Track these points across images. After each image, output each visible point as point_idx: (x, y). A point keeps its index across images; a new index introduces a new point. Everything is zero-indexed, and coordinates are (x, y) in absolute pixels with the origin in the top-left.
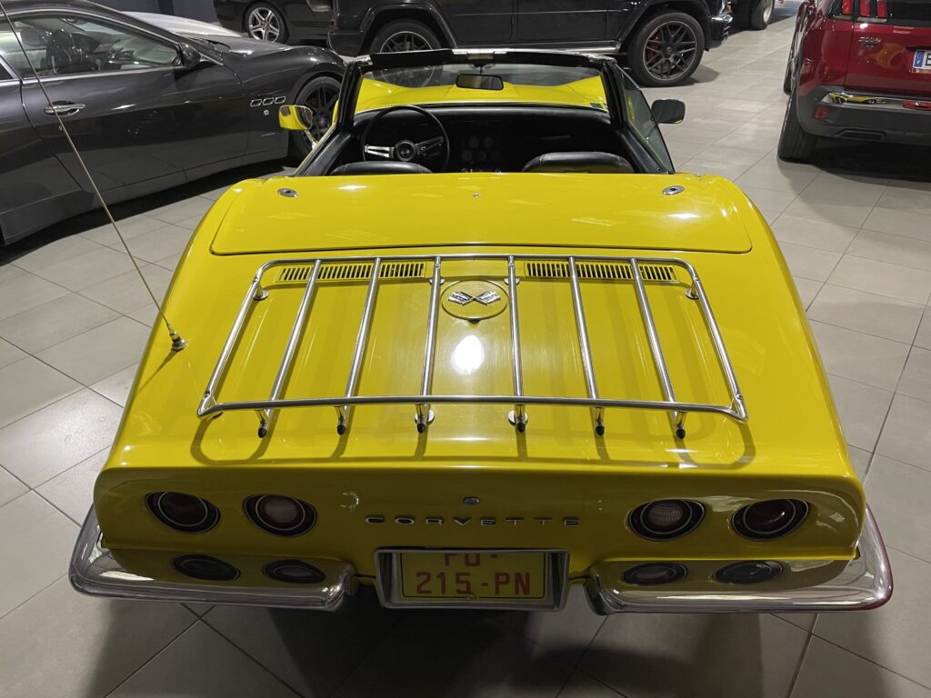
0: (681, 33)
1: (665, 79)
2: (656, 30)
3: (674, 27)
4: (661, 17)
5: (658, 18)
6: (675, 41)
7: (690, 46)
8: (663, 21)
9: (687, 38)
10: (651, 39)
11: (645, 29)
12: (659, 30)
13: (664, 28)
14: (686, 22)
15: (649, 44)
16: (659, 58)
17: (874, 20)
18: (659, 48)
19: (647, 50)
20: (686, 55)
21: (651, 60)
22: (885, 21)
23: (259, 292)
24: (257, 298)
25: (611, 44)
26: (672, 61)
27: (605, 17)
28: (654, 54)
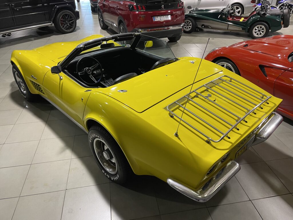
0: (68, 17)
1: (69, 31)
2: (61, 16)
3: (66, 15)
4: (61, 12)
6: (68, 19)
7: (72, 20)
8: (63, 13)
9: (71, 18)
10: (61, 19)
11: (58, 16)
12: (62, 16)
13: (63, 15)
14: (69, 13)
15: (61, 21)
16: (65, 25)
17: (142, 11)
18: (64, 22)
19: (61, 23)
20: (72, 23)
21: (63, 26)
22: (145, 10)
23: (171, 115)
24: (172, 117)
25: (49, 22)
26: (69, 25)
27: (44, 14)
28: (63, 24)
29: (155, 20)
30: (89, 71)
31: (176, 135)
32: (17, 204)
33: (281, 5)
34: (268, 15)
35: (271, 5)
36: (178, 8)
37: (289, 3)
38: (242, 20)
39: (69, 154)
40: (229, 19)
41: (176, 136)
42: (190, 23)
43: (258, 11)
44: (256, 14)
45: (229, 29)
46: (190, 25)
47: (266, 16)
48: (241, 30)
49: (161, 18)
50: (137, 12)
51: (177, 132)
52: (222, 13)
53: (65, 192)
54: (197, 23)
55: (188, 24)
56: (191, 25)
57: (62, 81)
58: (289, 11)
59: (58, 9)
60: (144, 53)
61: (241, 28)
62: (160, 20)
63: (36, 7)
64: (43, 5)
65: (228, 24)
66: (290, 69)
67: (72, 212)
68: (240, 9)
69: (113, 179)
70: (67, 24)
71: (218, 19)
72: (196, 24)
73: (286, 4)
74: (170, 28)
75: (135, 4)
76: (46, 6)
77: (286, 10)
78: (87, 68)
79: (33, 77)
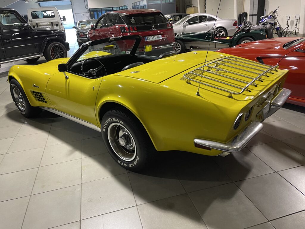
0: (59, 48)
2: (52, 48)
3: (57, 46)
4: (52, 44)
5: (51, 44)
6: (58, 50)
7: (62, 51)
8: (53, 44)
9: (61, 49)
10: (51, 50)
11: (49, 48)
13: (54, 47)
14: (59, 44)
15: (51, 52)
16: (55, 56)
17: (134, 31)
18: (54, 53)
19: (51, 54)
20: (63, 54)
21: (53, 57)
22: (136, 31)
23: (188, 82)
24: (190, 83)
25: (39, 54)
26: (59, 56)
27: (35, 46)
28: (54, 55)
29: (146, 40)
30: (93, 72)
31: (197, 94)
32: (29, 202)
33: (261, 24)
34: (252, 30)
35: (252, 25)
36: (168, 28)
37: (269, 22)
38: (228, 38)
39: (78, 155)
40: (215, 38)
41: (198, 96)
42: (179, 45)
43: (242, 28)
44: (240, 31)
45: (217, 47)
46: (179, 47)
47: (250, 31)
48: (229, 47)
49: (153, 38)
50: (129, 34)
51: (199, 91)
52: (208, 34)
53: (81, 186)
54: (186, 45)
55: (177, 47)
56: (181, 47)
57: (68, 80)
58: (271, 26)
59: (49, 40)
60: (144, 57)
61: (228, 45)
62: (151, 40)
63: (26, 39)
64: (33, 37)
65: (216, 43)
66: (286, 55)
67: (92, 201)
68: (223, 32)
69: (132, 165)
70: (58, 55)
71: (205, 39)
72: (185, 47)
73: (267, 23)
74: (160, 47)
75: (127, 26)
76: (36, 38)
77: (268, 25)
78: (91, 70)
79: (34, 86)
